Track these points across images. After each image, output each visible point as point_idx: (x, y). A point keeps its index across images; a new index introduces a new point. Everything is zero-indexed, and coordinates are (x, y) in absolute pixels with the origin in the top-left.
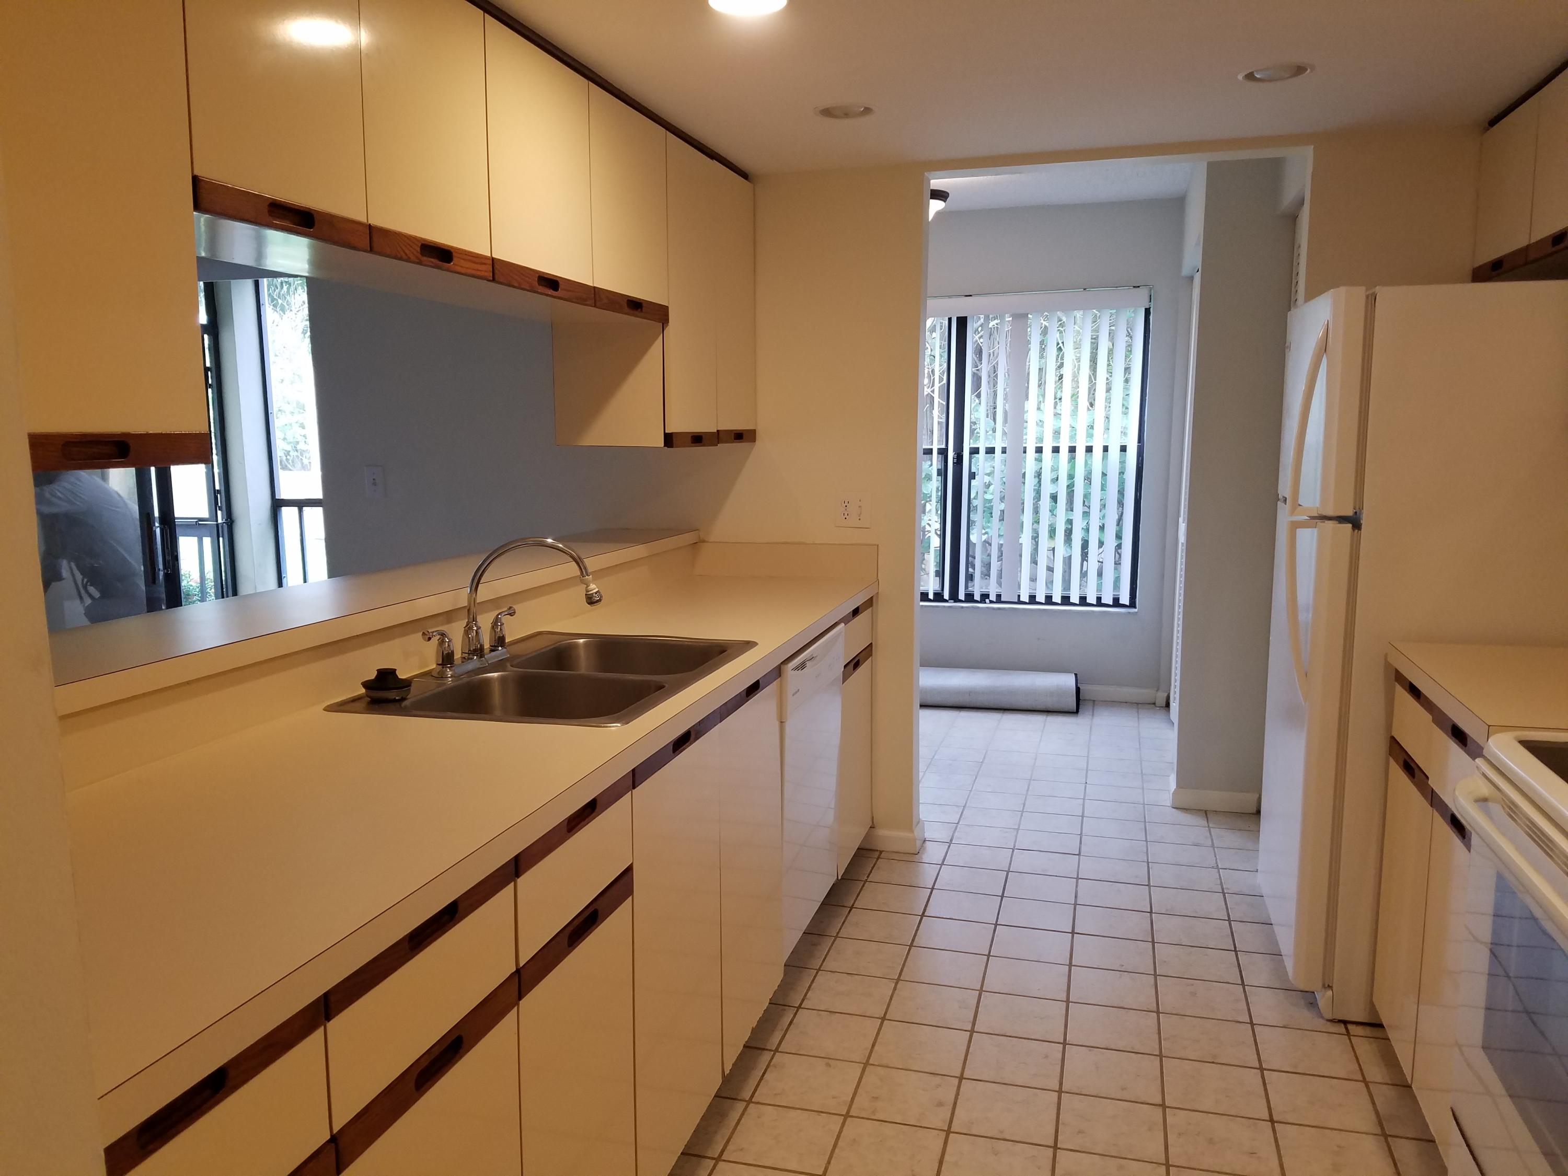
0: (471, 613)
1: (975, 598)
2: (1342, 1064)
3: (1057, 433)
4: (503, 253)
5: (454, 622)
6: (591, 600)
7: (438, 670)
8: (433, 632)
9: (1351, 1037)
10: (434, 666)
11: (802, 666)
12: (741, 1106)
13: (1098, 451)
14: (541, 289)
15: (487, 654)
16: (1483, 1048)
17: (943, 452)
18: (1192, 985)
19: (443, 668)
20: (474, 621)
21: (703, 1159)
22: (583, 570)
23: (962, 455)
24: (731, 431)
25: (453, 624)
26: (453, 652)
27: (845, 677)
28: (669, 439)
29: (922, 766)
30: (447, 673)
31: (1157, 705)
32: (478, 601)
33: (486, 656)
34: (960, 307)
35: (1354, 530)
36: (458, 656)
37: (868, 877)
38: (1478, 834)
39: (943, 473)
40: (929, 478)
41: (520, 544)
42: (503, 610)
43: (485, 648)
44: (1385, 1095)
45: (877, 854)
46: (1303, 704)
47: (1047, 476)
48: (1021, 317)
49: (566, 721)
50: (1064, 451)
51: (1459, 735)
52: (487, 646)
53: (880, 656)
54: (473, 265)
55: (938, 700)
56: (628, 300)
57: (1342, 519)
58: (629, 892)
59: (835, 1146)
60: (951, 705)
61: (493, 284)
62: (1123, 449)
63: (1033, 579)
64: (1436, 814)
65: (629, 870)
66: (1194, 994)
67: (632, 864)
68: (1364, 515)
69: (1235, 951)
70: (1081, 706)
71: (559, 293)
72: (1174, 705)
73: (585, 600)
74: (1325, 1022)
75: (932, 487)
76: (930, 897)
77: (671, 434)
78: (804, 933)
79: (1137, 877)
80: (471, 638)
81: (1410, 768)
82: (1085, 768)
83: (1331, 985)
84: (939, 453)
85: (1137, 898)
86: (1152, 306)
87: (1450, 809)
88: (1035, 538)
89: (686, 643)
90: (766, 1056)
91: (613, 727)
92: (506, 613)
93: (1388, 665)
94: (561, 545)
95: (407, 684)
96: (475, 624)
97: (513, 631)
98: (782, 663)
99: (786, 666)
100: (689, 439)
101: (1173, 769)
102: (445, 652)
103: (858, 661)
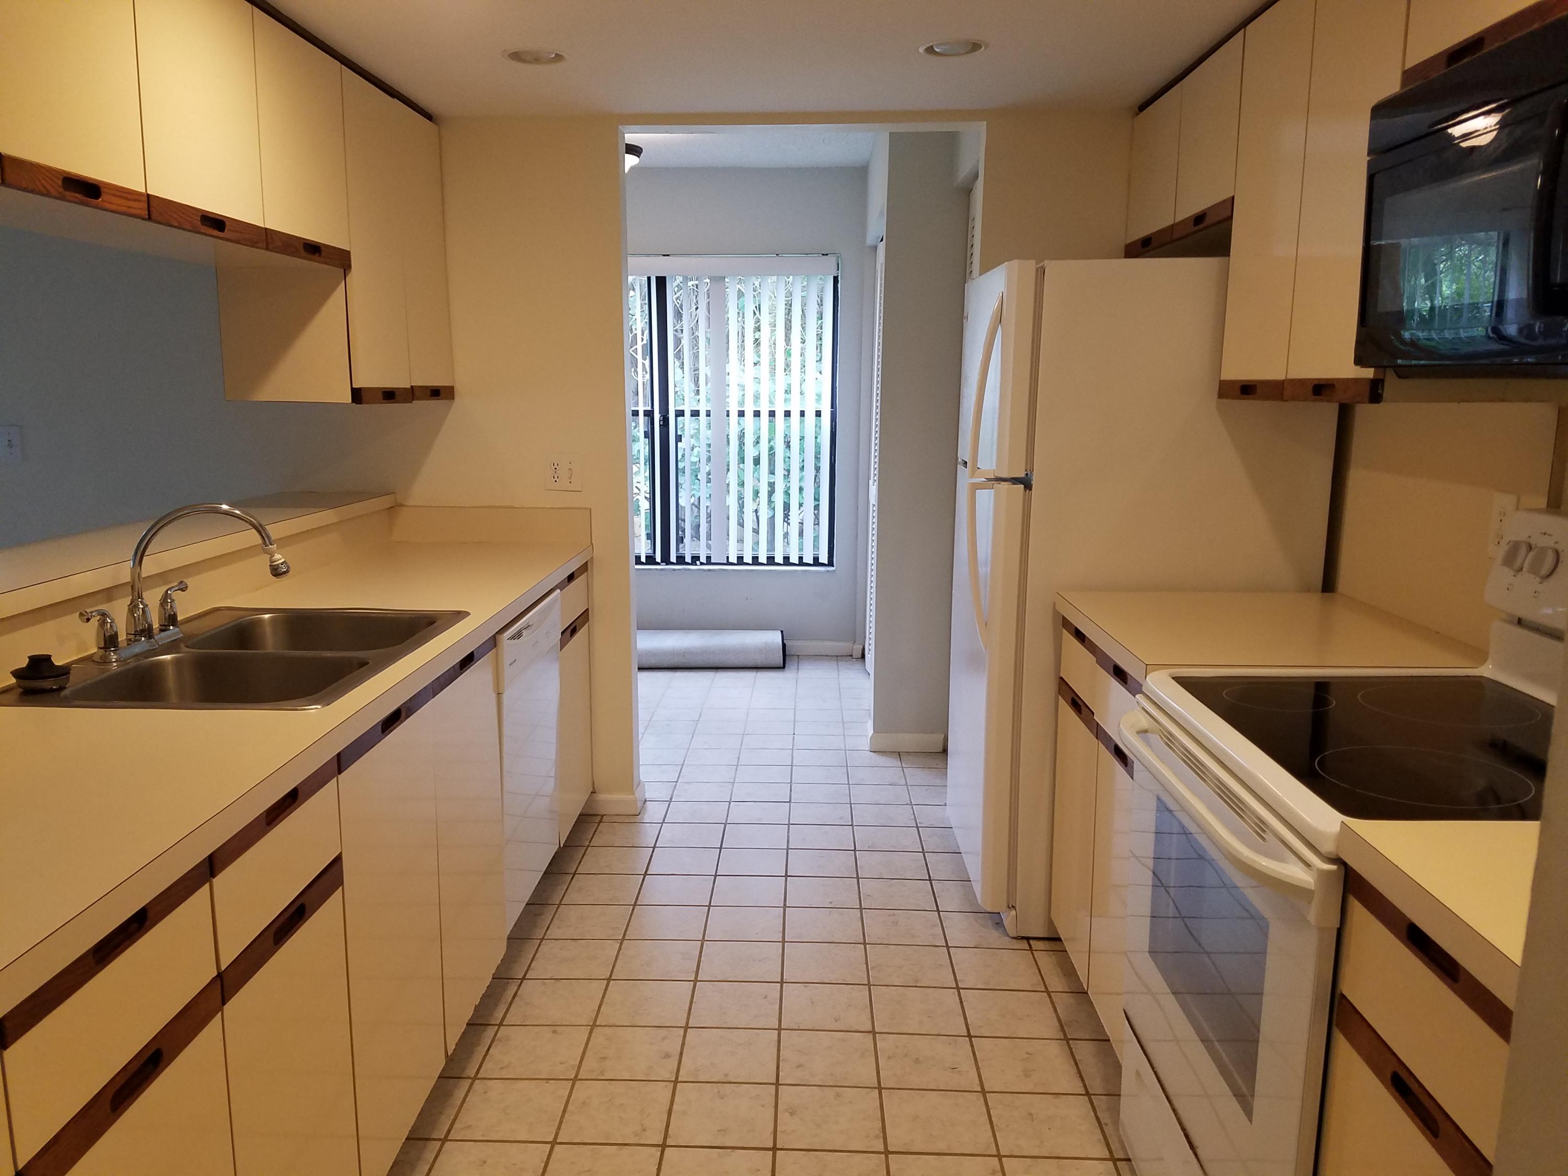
0: (135, 589)
1: (686, 561)
2: (1028, 979)
3: (757, 397)
4: (157, 190)
5: (116, 600)
6: (276, 572)
7: (101, 654)
8: (92, 612)
9: (1034, 952)
10: (95, 650)
11: (518, 635)
12: (466, 1083)
13: (795, 415)
14: (204, 229)
15: (157, 635)
16: (1150, 952)
17: (649, 414)
18: (894, 915)
19: (106, 651)
20: (139, 598)
21: (428, 1142)
22: (266, 540)
23: (668, 418)
24: (426, 387)
25: (114, 602)
26: (116, 634)
27: (563, 644)
28: (358, 395)
29: (641, 730)
30: (111, 657)
31: (854, 657)
32: (144, 575)
33: (156, 637)
34: (659, 267)
35: (1025, 491)
36: (122, 637)
37: (590, 842)
38: (1140, 761)
39: (650, 435)
40: (635, 440)
41: (188, 511)
42: (172, 585)
43: (154, 627)
44: (1064, 1001)
45: (599, 818)
46: (984, 651)
47: (749, 440)
48: (718, 280)
49: (257, 705)
50: (765, 415)
51: (1120, 674)
52: (156, 626)
53: (597, 623)
54: (124, 202)
55: (653, 662)
56: (305, 244)
57: (1015, 481)
58: (338, 882)
59: (564, 1111)
60: (666, 666)
61: (148, 224)
62: (818, 414)
63: (741, 541)
64: (1101, 745)
65: (338, 860)
66: (896, 923)
67: (341, 853)
68: (1034, 476)
69: (930, 880)
70: (787, 662)
71: (227, 234)
72: (870, 657)
73: (270, 572)
74: (1010, 939)
75: (641, 447)
76: (652, 856)
77: (360, 389)
78: (527, 904)
79: (841, 818)
80: (137, 618)
81: (1077, 705)
82: (793, 720)
83: (1014, 905)
84: (645, 415)
85: (843, 838)
86: (840, 274)
87: (1114, 740)
88: (741, 498)
89: (389, 615)
90: (490, 1032)
91: (312, 709)
92: (177, 588)
93: (1056, 613)
94: (237, 512)
95: (64, 671)
96: (141, 602)
97: (186, 607)
98: (497, 633)
99: (500, 636)
100: (381, 396)
101: (870, 715)
102: (107, 634)
103: (575, 627)
